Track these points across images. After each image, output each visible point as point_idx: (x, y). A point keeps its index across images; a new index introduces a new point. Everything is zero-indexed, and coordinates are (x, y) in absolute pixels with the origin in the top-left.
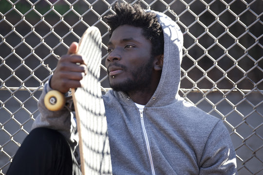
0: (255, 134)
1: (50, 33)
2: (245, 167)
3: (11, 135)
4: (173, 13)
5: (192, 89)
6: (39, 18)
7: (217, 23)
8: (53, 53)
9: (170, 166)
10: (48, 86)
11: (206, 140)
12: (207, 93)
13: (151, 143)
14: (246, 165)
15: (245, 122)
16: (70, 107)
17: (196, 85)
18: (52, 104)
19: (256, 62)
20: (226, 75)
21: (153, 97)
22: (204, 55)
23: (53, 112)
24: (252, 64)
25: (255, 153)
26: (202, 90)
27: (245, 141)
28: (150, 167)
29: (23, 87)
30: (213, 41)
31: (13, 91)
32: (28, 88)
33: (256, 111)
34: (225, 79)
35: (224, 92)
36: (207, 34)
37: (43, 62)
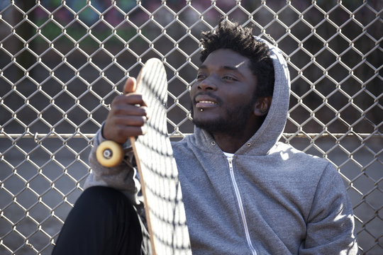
0: (377, 188)
1: (111, 64)
2: (365, 229)
3: (64, 195)
4: (270, 38)
5: (296, 133)
6: (97, 45)
7: (326, 50)
8: (116, 90)
9: (269, 228)
10: (100, 136)
11: (314, 191)
12: (316, 138)
13: (244, 200)
14: (367, 227)
15: (365, 174)
16: (131, 161)
17: (301, 128)
18: (106, 158)
19: (376, 99)
20: (339, 115)
21: (248, 142)
22: (310, 91)
23: (109, 168)
24: (372, 101)
25: (377, 212)
26: (308, 135)
27: (364, 198)
28: (243, 231)
29: (78, 134)
30: (321, 73)
31: (65, 138)
32: (85, 135)
33: (377, 160)
34: (338, 120)
35: (336, 136)
36: (313, 64)
37: (104, 102)
